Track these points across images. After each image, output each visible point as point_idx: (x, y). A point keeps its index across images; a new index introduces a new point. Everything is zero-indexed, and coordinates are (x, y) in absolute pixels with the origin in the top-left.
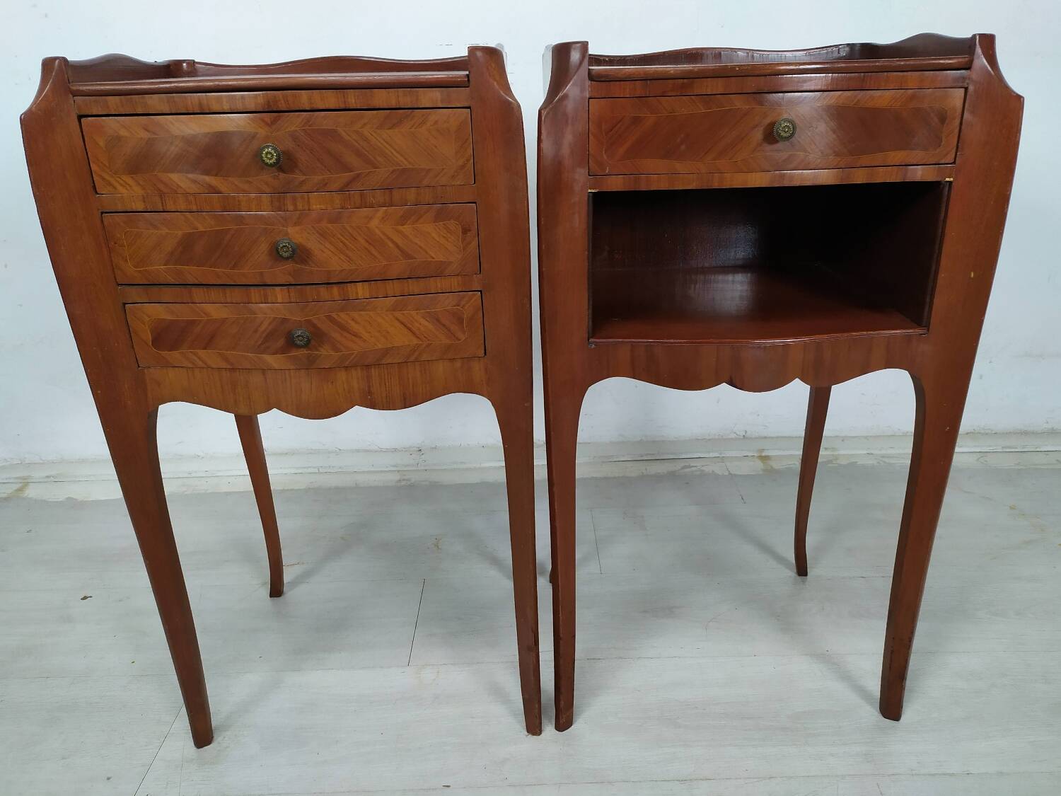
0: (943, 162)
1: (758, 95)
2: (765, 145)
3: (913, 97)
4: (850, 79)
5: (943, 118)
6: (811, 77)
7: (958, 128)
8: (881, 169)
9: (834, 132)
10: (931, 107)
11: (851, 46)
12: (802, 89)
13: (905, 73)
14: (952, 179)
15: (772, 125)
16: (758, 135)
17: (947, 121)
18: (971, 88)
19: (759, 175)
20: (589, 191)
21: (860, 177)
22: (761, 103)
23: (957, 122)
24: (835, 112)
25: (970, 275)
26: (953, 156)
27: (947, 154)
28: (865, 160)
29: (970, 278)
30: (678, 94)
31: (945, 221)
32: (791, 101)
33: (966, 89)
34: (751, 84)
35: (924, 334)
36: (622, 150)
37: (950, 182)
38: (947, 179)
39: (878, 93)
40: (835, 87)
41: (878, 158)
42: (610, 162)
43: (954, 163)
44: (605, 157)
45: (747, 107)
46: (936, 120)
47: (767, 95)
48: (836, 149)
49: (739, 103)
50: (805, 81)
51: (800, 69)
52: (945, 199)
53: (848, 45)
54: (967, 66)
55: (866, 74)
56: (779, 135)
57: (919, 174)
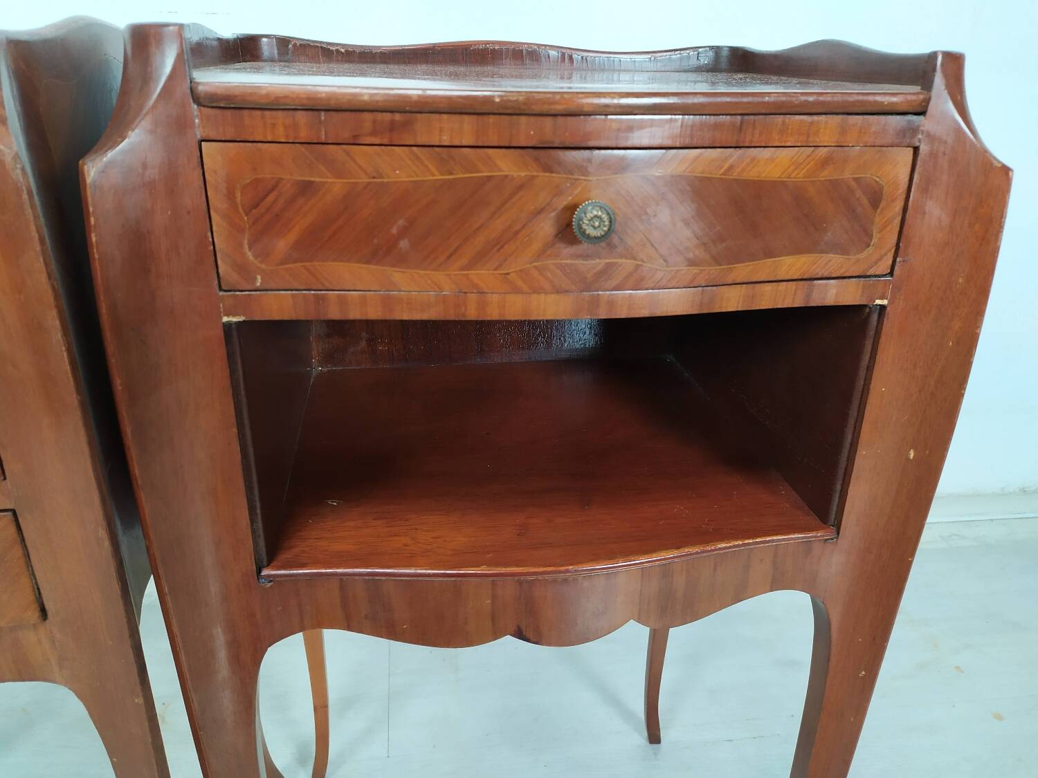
0: (871, 272)
1: (542, 152)
2: (560, 245)
3: (825, 162)
4: (716, 126)
5: (876, 198)
6: (642, 120)
7: (899, 218)
8: (768, 287)
9: (687, 223)
10: (856, 180)
11: (717, 50)
12: (629, 144)
13: (815, 118)
14: (885, 302)
15: (572, 208)
16: (546, 227)
17: (882, 205)
18: (924, 148)
19: (552, 298)
20: (225, 319)
21: (732, 301)
22: (548, 169)
23: (899, 206)
24: (688, 188)
25: (908, 454)
26: (890, 262)
27: (880, 259)
28: (743, 271)
29: (908, 459)
30: (386, 141)
31: (870, 369)
32: (605, 165)
33: (916, 149)
34: (527, 131)
35: (832, 539)
36: (282, 245)
37: (883, 307)
38: (878, 302)
39: (767, 153)
40: (687, 142)
41: (764, 268)
42: (263, 266)
43: (891, 273)
44: (250, 255)
45: (523, 174)
46: (865, 201)
47: (560, 153)
48: (691, 255)
49: (507, 165)
50: (630, 128)
51: (621, 106)
52: (872, 333)
53: (712, 48)
54: (920, 110)
55: (746, 117)
56: (583, 233)
57: (832, 294)
